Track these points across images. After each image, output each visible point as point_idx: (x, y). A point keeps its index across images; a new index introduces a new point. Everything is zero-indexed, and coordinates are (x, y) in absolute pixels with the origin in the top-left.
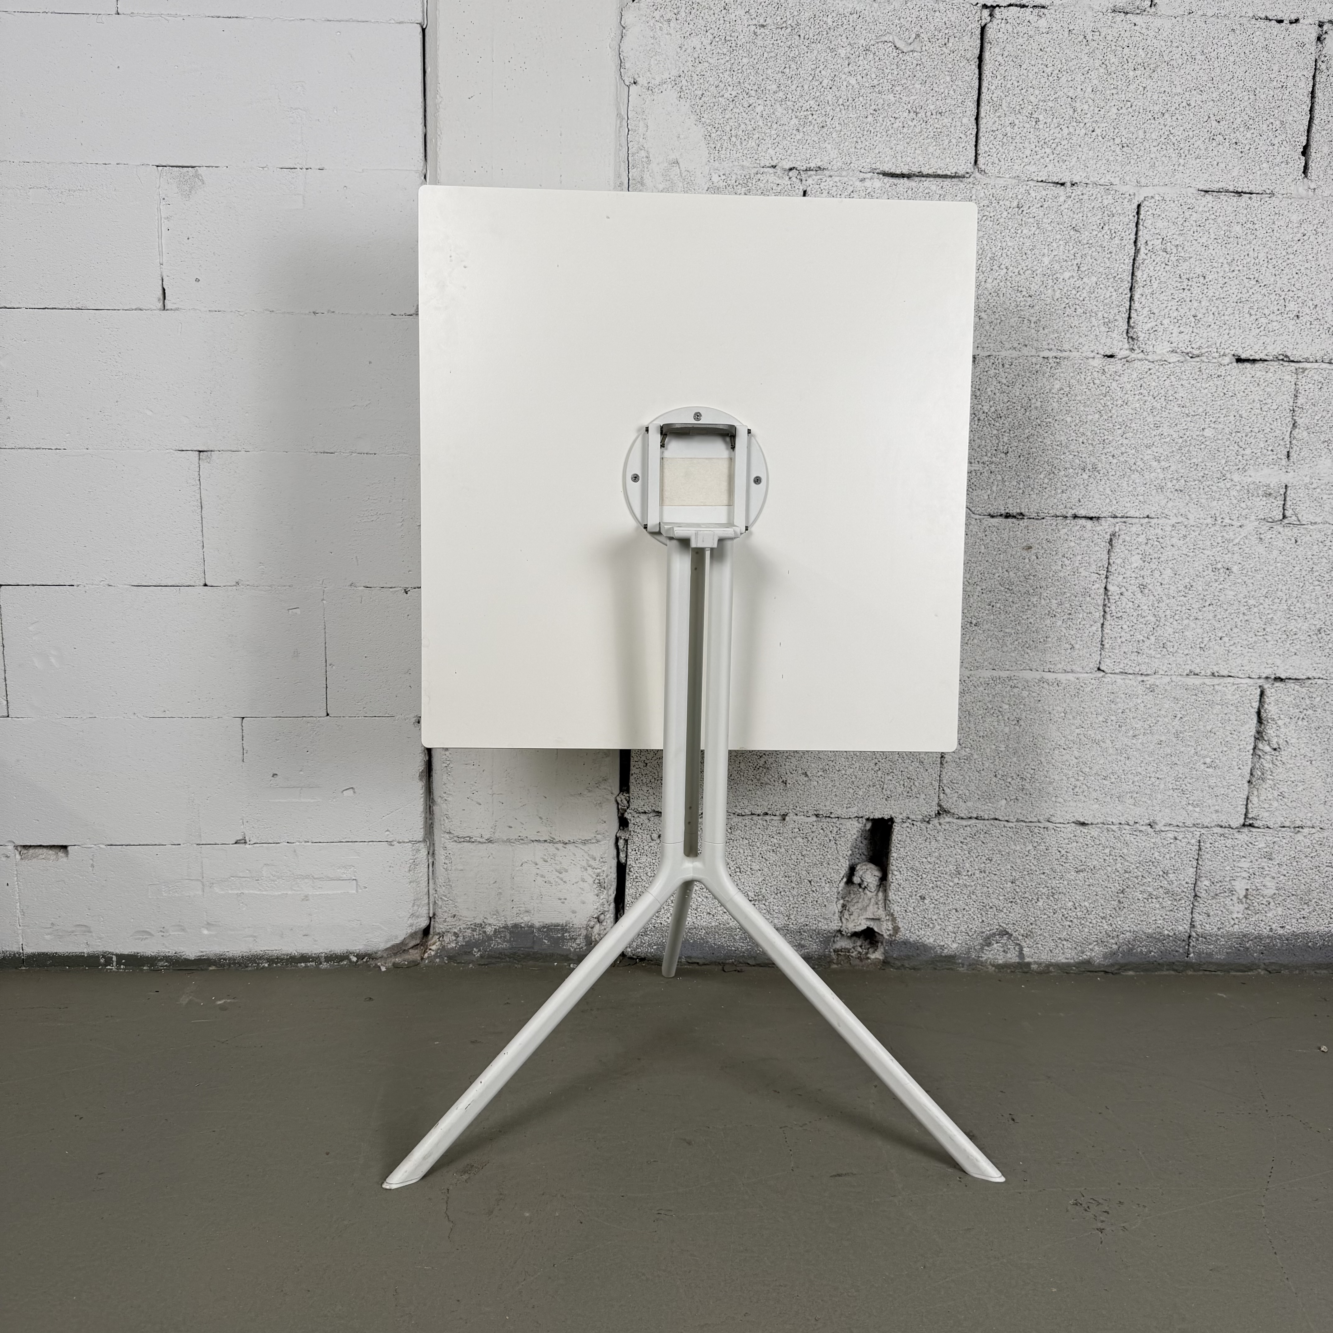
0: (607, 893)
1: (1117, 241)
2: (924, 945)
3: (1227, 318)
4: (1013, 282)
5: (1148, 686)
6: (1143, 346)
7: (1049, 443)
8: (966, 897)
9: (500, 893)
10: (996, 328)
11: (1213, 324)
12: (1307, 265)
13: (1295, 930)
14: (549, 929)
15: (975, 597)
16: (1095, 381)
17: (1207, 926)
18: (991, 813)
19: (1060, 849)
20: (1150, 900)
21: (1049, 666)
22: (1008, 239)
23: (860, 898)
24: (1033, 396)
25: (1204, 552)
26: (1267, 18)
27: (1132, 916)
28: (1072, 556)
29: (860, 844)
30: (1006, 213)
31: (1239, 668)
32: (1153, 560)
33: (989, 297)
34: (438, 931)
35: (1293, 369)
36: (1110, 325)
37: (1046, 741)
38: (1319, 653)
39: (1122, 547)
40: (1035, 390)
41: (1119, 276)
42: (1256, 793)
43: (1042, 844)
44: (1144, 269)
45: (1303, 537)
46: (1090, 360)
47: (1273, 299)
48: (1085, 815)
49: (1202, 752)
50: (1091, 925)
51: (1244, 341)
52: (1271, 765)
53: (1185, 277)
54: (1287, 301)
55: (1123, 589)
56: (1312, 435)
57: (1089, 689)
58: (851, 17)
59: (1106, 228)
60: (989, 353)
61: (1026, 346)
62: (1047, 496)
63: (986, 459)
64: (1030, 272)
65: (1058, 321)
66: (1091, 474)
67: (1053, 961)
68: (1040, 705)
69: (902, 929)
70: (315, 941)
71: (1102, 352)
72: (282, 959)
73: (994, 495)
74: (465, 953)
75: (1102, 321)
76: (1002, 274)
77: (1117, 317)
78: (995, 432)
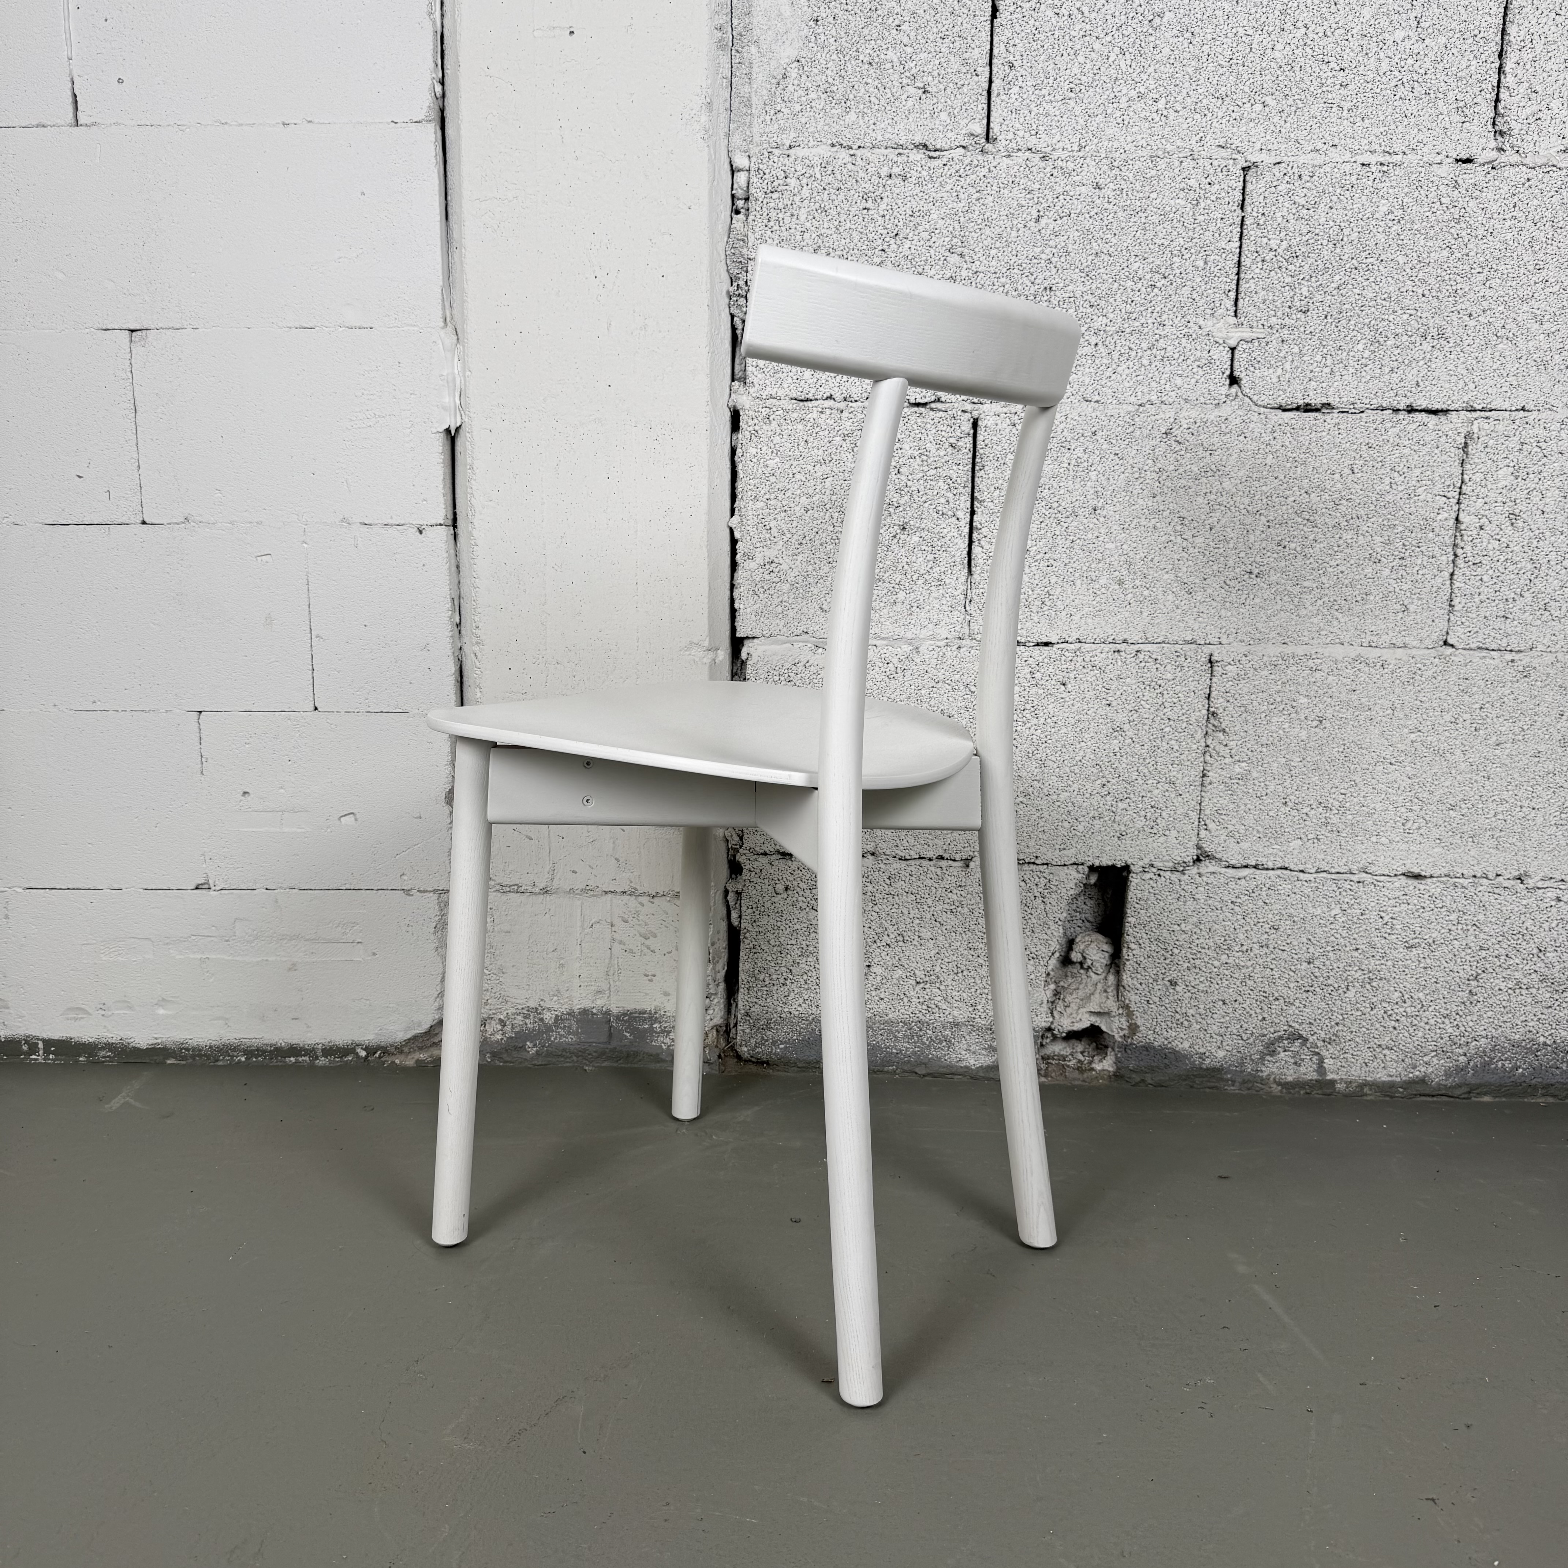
0: (714, 968)
2: (1176, 1055)
4: (1316, 49)
5: (1521, 668)
6: (1518, 143)
7: (1371, 295)
8: (1238, 983)
9: (562, 965)
10: (1289, 119)
14: (631, 1018)
15: (1258, 533)
16: (1443, 200)
18: (1278, 859)
19: (1383, 914)
20: (1517, 991)
21: (1369, 637)
23: (1080, 983)
24: (1346, 224)
27: (1490, 1014)
29: (1084, 906)
32: (1531, 476)
33: (1279, 72)
36: (1466, 111)
37: (1364, 751)
39: (1483, 455)
40: (1349, 214)
41: (1482, 35)
43: (1355, 907)
44: (1521, 22)
46: (1435, 166)
48: (1421, 862)
50: (1427, 1027)
55: (1484, 521)
57: (1430, 673)
60: (1278, 159)
61: (1336, 146)
62: (1368, 377)
63: (1274, 320)
64: (1343, 31)
65: (1385, 107)
66: (1436, 342)
67: (1369, 1079)
68: (1354, 697)
69: (1142, 1028)
70: (308, 1027)
71: (1455, 156)
72: (265, 1051)
73: (1287, 376)
74: (516, 1048)
75: (1455, 106)
76: (1298, 35)
77: (1479, 99)
78: (1288, 280)
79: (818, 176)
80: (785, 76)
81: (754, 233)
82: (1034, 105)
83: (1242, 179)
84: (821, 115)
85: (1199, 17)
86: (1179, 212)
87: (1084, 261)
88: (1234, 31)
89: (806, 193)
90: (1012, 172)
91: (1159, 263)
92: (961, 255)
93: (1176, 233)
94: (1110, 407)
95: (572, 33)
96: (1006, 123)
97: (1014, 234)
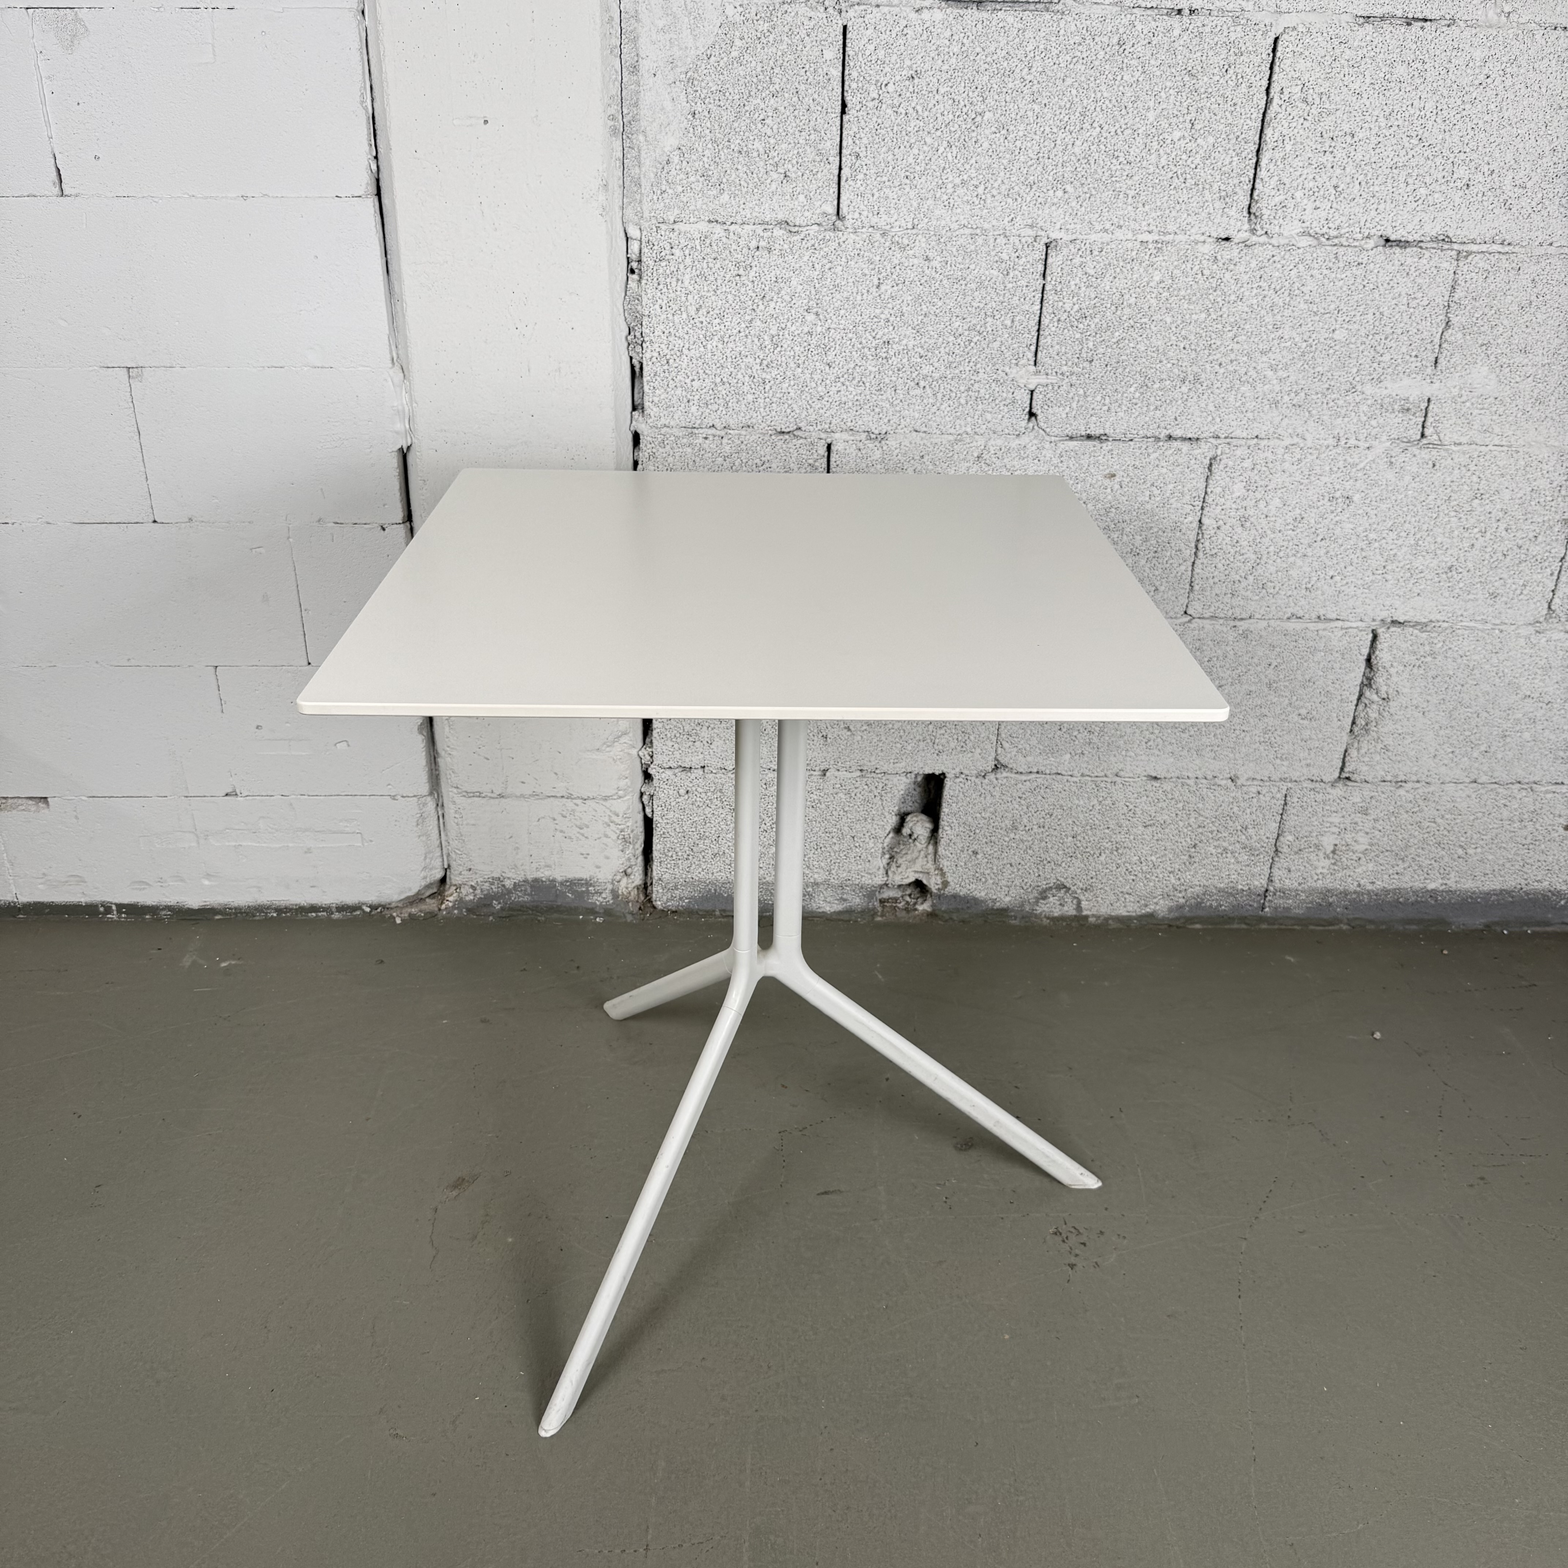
0: (634, 848)
1: (1243, 88)
2: (976, 901)
3: (1377, 188)
4: (1108, 145)
5: (1241, 632)
6: (1267, 226)
7: (1143, 349)
8: (1022, 852)
9: (517, 848)
10: (1084, 204)
11: (1358, 197)
12: (1487, 118)
13: (1386, 886)
14: (572, 884)
16: (1205, 272)
17: (1287, 881)
18: (1054, 767)
19: (1128, 804)
20: (1224, 855)
22: (1103, 88)
23: (909, 849)
24: (1126, 291)
25: (1322, 478)
27: (1203, 870)
28: (1162, 485)
29: (912, 798)
30: (1102, 53)
31: (1349, 611)
32: (1259, 489)
33: (1077, 165)
34: (454, 882)
35: (1454, 253)
36: (1227, 199)
38: (1447, 594)
39: (1223, 473)
40: (1129, 284)
41: (1243, 136)
42: (1356, 745)
43: (1109, 799)
44: (1276, 125)
45: (1443, 461)
46: (1200, 244)
47: (1438, 164)
48: (1158, 769)
49: (1297, 703)
50: (1157, 880)
51: (1395, 218)
52: (1376, 715)
53: (1328, 135)
54: (1456, 166)
55: (1221, 522)
56: (1468, 337)
59: (1231, 71)
60: (1074, 237)
61: (1121, 227)
62: (1137, 414)
63: (1065, 368)
64: (1129, 131)
65: (1162, 195)
66: (1192, 385)
67: (1112, 914)
69: (952, 883)
70: (324, 892)
71: (1215, 235)
72: (291, 910)
73: (1074, 412)
74: (485, 905)
75: (1218, 195)
76: (1094, 134)
77: (1237, 189)
78: (1078, 336)
79: (698, 247)
80: (668, 162)
81: (646, 294)
82: (876, 190)
83: (1044, 253)
84: (700, 195)
85: (1013, 116)
86: (993, 281)
87: (915, 320)
88: (1042, 129)
89: (688, 261)
90: (858, 246)
91: (974, 322)
92: (817, 314)
93: (989, 298)
94: (935, 436)
95: (486, 122)
96: (854, 204)
97: (859, 298)
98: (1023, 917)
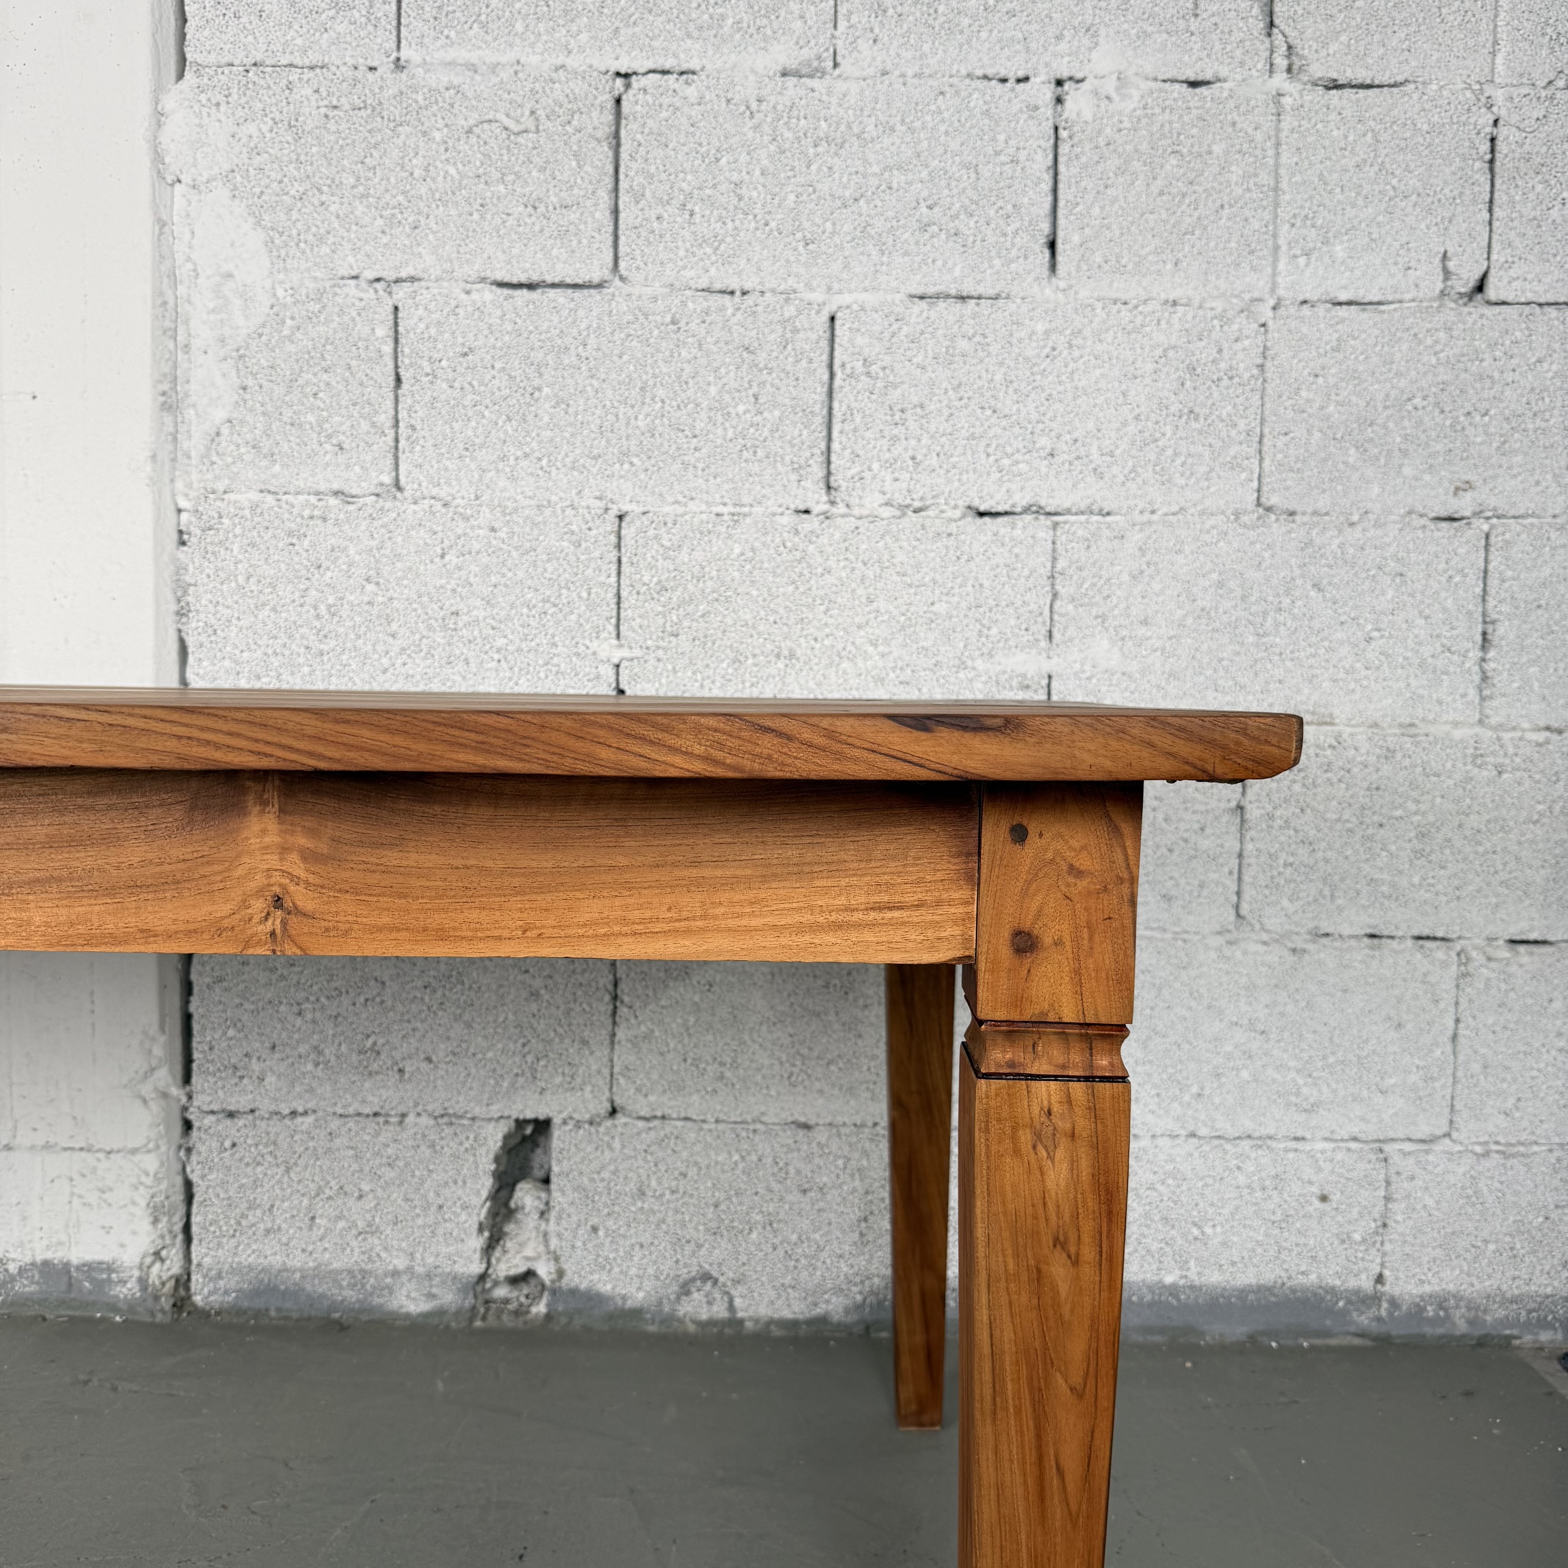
0: (169, 1221)
1: (804, 364)
2: (599, 1294)
3: (958, 457)
4: (672, 420)
6: (848, 498)
7: (731, 623)
8: (653, 1227)
9: (25, 1218)
10: (653, 476)
11: (938, 468)
14: (90, 1268)
16: (787, 544)
18: (682, 1110)
19: (777, 1160)
23: (520, 1229)
24: (706, 563)
26: (986, 77)
30: (657, 331)
35: (1050, 523)
36: (801, 472)
41: (811, 409)
43: (753, 1153)
44: (842, 399)
46: (778, 517)
47: (1017, 434)
48: (806, 1113)
50: (824, 1267)
51: (980, 489)
53: (897, 408)
54: (1036, 436)
56: (1080, 609)
58: (447, 94)
59: (789, 347)
60: (645, 509)
61: (694, 499)
63: (649, 642)
64: (692, 406)
65: (732, 468)
67: (774, 1316)
69: (569, 1273)
71: (792, 507)
75: (791, 467)
76: (657, 408)
77: (811, 459)
78: (660, 609)
79: (249, 516)
80: (218, 434)
81: (193, 564)
82: (432, 461)
83: (617, 524)
84: (251, 466)
85: (572, 391)
86: (564, 552)
87: (484, 591)
88: (603, 404)
89: (238, 530)
90: (419, 517)
91: (548, 593)
92: (376, 586)
93: (561, 570)
95: (34, 397)
96: (413, 475)
97: (423, 568)
98: (662, 1322)
